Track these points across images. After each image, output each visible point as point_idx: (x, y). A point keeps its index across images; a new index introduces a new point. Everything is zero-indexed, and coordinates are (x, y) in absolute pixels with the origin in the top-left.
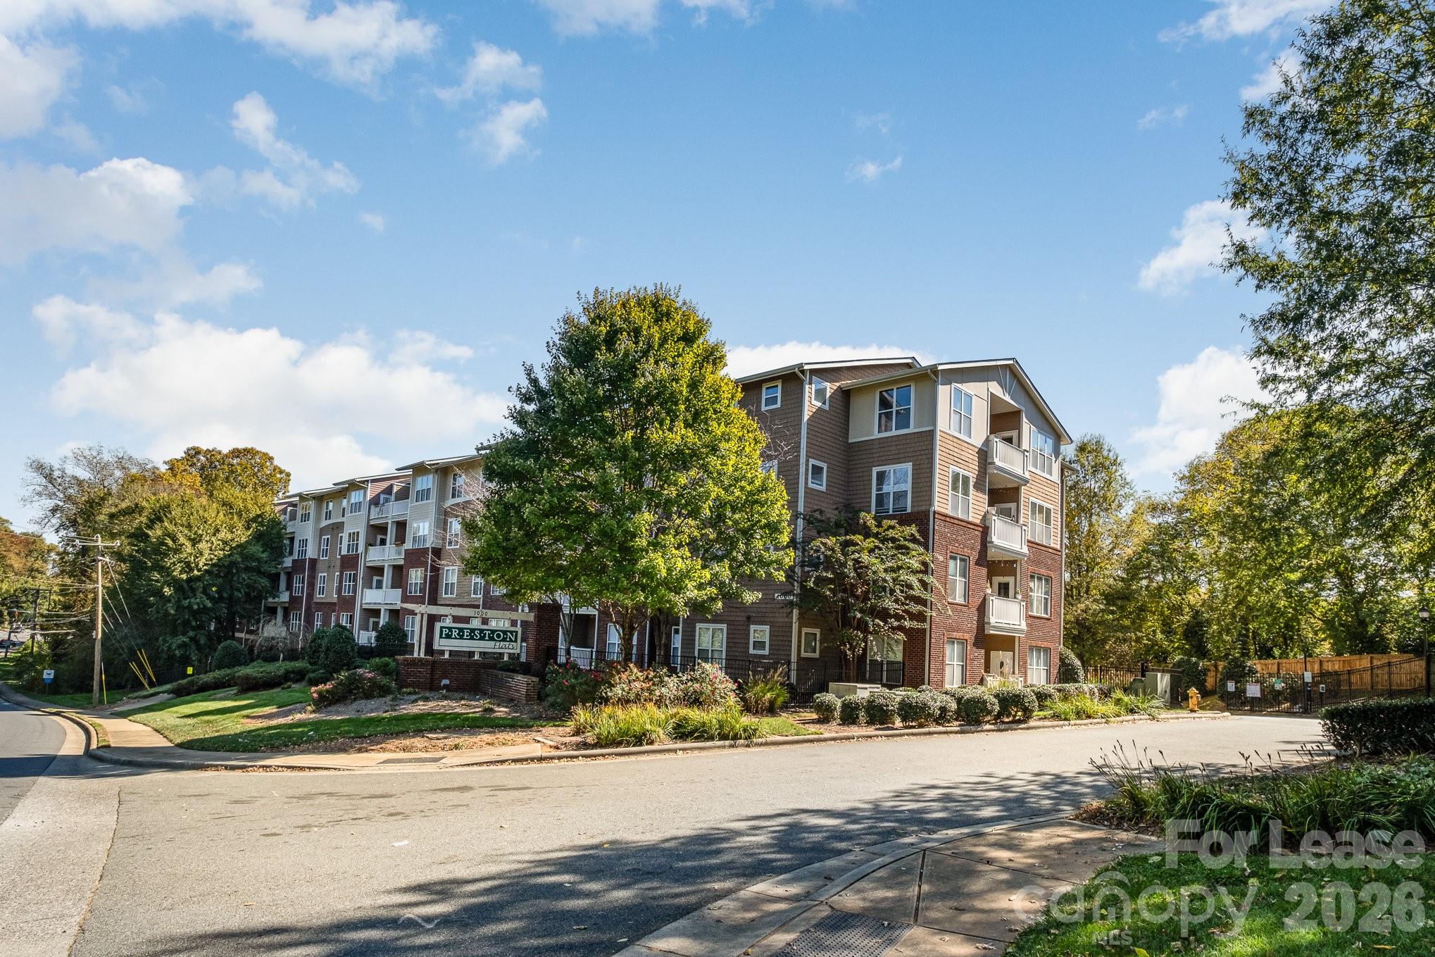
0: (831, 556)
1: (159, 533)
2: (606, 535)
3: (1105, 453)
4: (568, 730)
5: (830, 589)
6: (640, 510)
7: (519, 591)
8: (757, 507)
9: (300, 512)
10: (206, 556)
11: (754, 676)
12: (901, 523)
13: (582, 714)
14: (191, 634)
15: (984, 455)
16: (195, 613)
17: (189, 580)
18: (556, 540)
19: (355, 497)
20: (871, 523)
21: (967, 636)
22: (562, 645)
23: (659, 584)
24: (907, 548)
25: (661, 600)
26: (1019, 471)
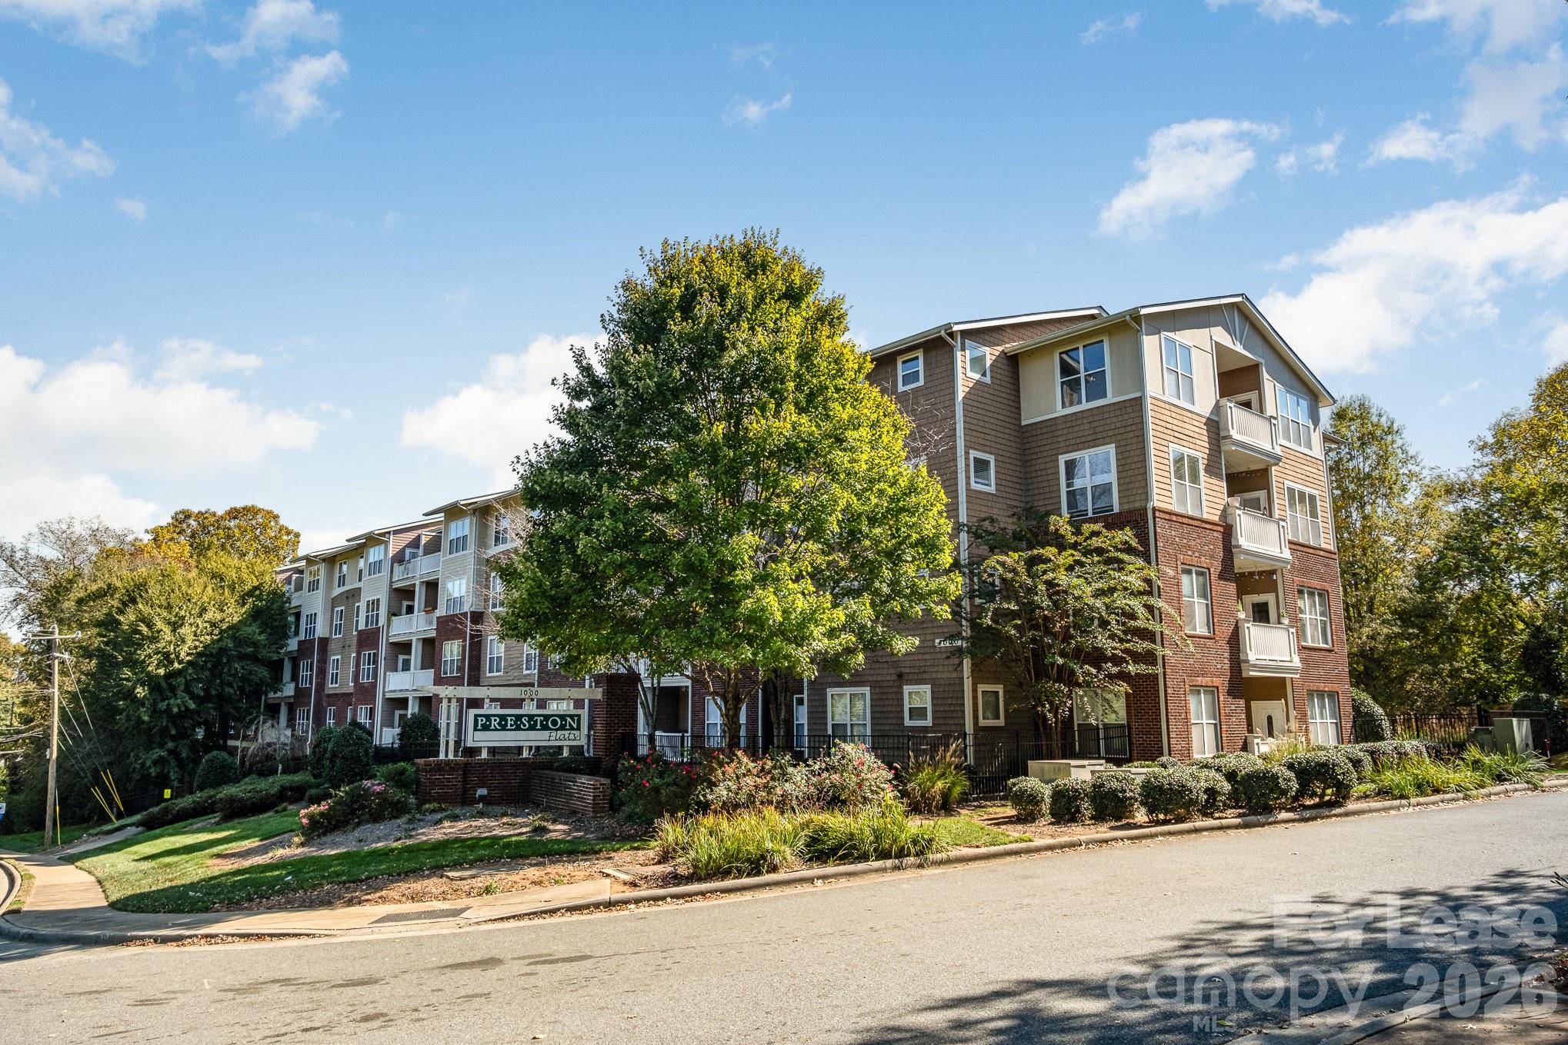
0: (1013, 580)
1: (133, 618)
2: (694, 568)
3: (1375, 419)
4: (651, 854)
5: (1016, 627)
6: (739, 531)
7: (577, 658)
8: (905, 518)
9: (307, 579)
10: (189, 643)
11: (916, 758)
12: (1109, 527)
13: (670, 831)
14: (170, 745)
15: (1215, 427)
16: (174, 719)
17: (168, 676)
18: (625, 583)
19: (375, 554)
20: (1066, 530)
21: (1217, 681)
22: (642, 729)
23: (772, 634)
24: (1121, 561)
25: (776, 655)
26: (1267, 446)
